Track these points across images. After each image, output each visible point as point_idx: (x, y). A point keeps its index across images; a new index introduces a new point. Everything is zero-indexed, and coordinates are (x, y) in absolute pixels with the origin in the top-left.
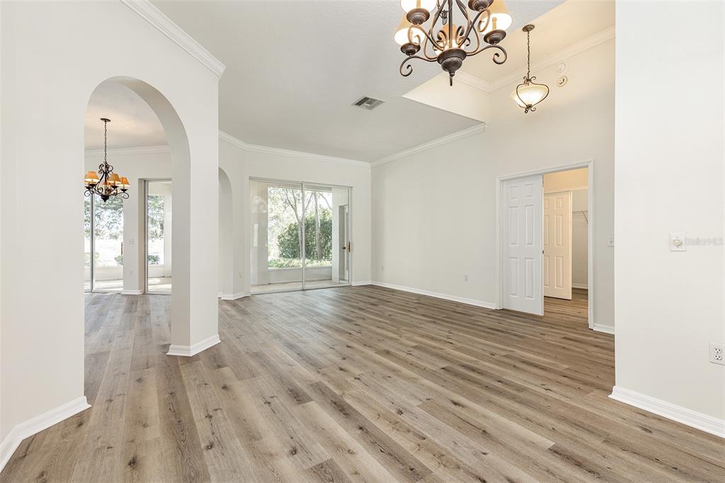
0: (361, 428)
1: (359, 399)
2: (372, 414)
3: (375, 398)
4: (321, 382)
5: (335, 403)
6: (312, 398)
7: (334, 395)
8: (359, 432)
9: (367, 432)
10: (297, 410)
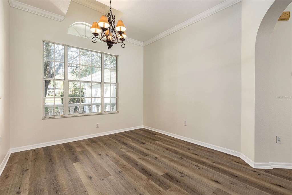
0: (137, 165)
1: (139, 178)
2: (133, 171)
3: (131, 179)
4: (166, 190)
5: (150, 175)
6: (162, 177)
7: (153, 180)
8: (138, 164)
9: (135, 164)
10: (167, 171)
